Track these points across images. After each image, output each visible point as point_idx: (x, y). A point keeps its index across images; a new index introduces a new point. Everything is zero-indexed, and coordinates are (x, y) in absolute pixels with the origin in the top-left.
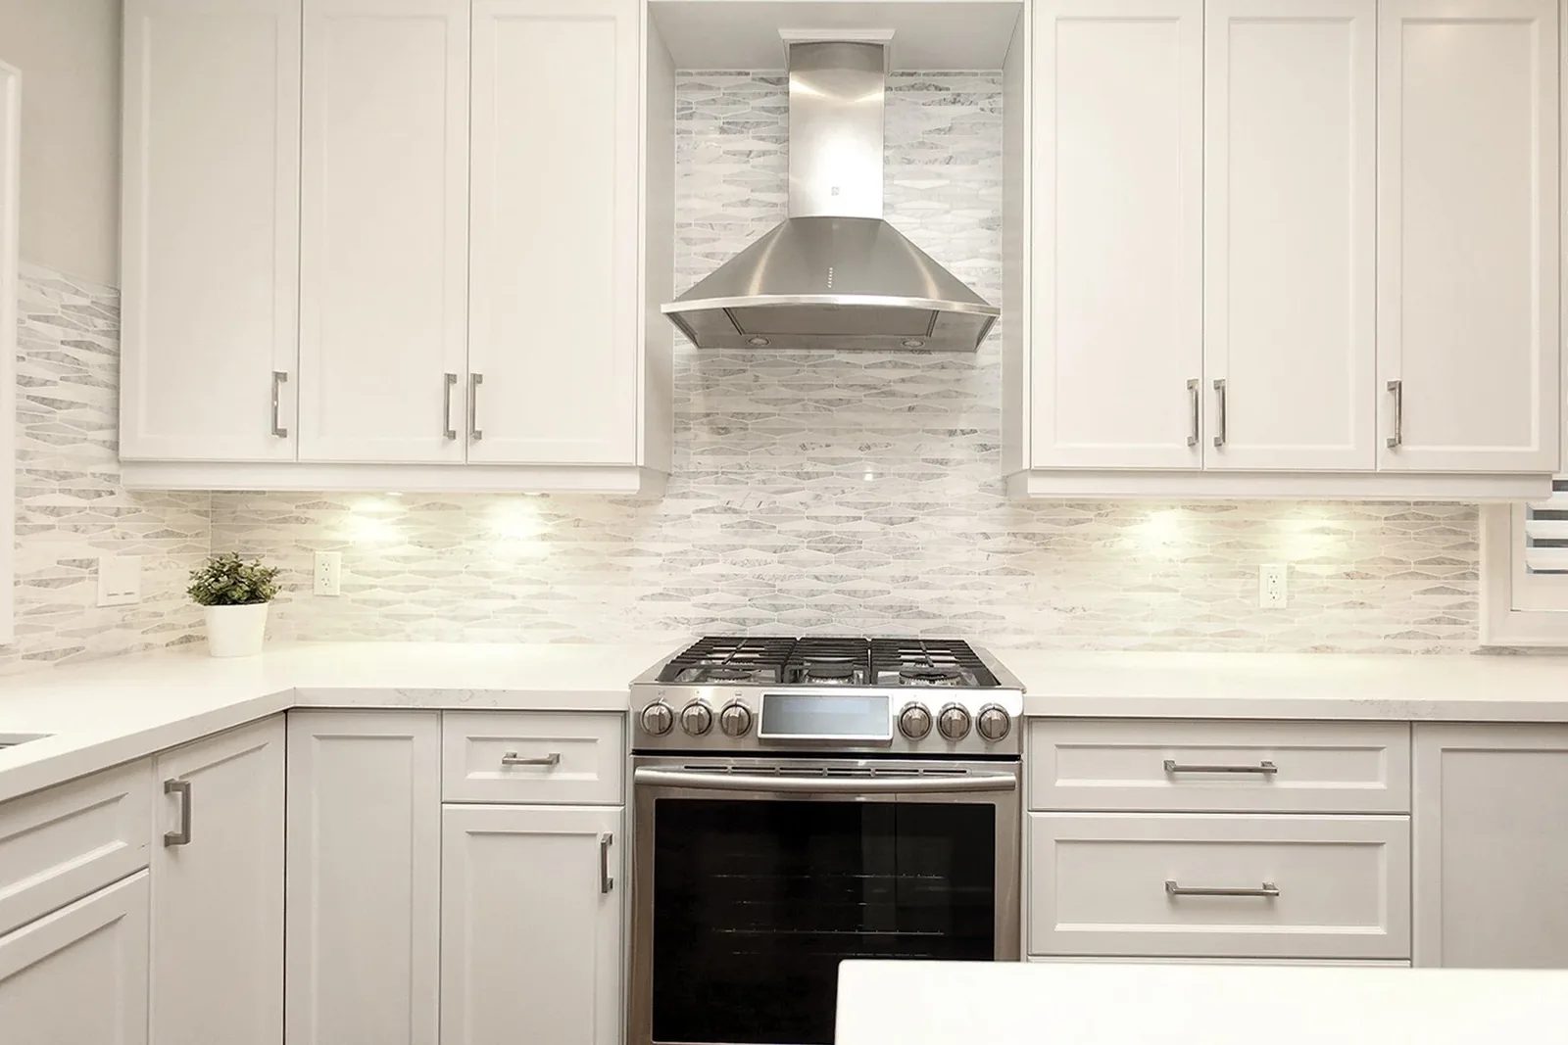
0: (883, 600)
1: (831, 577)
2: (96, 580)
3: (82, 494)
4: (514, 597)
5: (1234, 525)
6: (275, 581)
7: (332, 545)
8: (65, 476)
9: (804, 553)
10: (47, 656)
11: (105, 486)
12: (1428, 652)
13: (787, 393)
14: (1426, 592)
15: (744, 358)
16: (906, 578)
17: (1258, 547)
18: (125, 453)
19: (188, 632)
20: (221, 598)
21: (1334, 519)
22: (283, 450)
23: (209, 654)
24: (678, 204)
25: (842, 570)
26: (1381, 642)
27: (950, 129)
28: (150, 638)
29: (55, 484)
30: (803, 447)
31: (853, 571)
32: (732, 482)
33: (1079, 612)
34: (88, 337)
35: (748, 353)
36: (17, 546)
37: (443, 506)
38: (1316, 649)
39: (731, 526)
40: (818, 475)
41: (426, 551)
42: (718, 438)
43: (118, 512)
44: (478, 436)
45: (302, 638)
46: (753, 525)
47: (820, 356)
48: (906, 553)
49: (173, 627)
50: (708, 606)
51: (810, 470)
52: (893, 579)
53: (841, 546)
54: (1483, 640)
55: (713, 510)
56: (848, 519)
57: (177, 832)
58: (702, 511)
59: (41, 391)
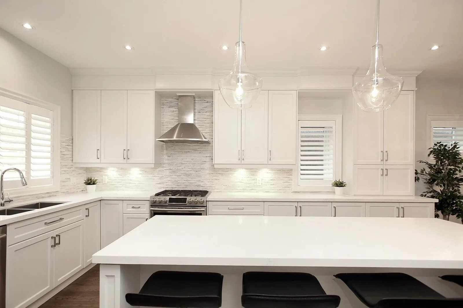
0: (195, 184)
1: (187, 181)
2: (70, 181)
3: (68, 168)
4: (135, 184)
5: (253, 172)
6: (97, 181)
7: (105, 175)
8: (66, 166)
9: (183, 176)
10: (64, 193)
11: (71, 167)
12: (284, 192)
13: (180, 150)
14: (284, 182)
15: (173, 145)
16: (199, 181)
17: (257, 175)
18: (74, 162)
19: (82, 189)
20: (89, 184)
21: (269, 170)
22: (98, 161)
23: (87, 193)
24: (162, 119)
25: (189, 179)
26: (276, 191)
27: (206, 107)
28: (77, 190)
29: (64, 167)
30: (182, 159)
31: (191, 179)
32: (171, 165)
33: (228, 186)
34: (69, 144)
35: (174, 144)
36: (60, 176)
37: (123, 169)
38: (266, 192)
39: (171, 172)
40: (185, 164)
41: (121, 176)
42: (168, 158)
43: (73, 171)
44: (129, 159)
45: (101, 190)
46: (174, 172)
47: (185, 144)
48: (200, 176)
49: (80, 189)
50: (167, 185)
51: (183, 163)
52: (197, 181)
53: (189, 175)
54: (293, 190)
55: (168, 169)
56: (190, 171)
57: (87, 215)
58: (166, 170)
59: (63, 153)
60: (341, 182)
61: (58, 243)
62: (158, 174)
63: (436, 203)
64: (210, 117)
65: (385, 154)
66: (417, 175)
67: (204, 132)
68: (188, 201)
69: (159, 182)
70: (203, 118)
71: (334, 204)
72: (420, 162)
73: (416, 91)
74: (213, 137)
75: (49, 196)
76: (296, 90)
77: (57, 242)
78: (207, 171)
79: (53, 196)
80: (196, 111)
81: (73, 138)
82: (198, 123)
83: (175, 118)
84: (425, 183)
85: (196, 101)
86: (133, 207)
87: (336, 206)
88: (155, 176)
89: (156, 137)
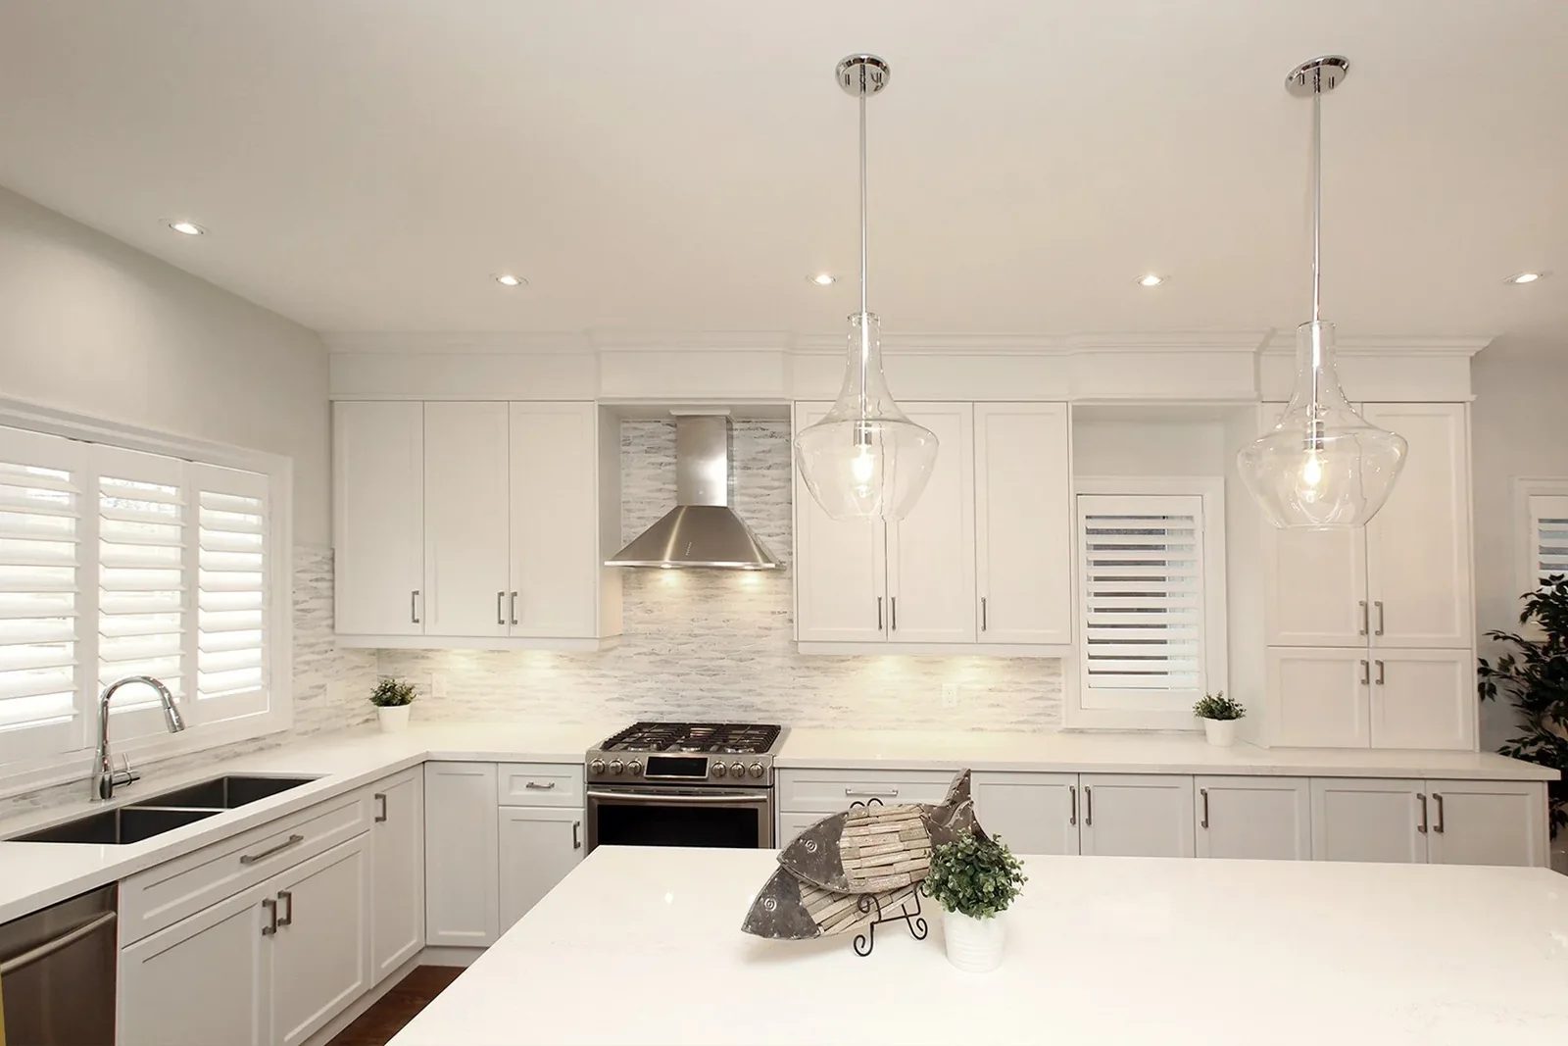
0: (737, 702)
1: (709, 690)
2: (325, 695)
3: (319, 653)
4: (539, 699)
5: (927, 663)
6: (413, 691)
7: (440, 671)
8: (311, 645)
9: (694, 676)
10: (307, 733)
11: (329, 648)
12: (1034, 731)
14: (1033, 699)
16: (750, 690)
17: (942, 675)
18: (337, 630)
19: (368, 717)
20: (388, 703)
21: (983, 659)
22: (417, 628)
23: (380, 731)
24: (624, 491)
25: (715, 686)
26: (1009, 726)
27: (770, 451)
28: (350, 721)
29: (306, 650)
30: (691, 620)
31: (721, 687)
32: (654, 639)
33: (844, 709)
34: (321, 575)
36: (294, 681)
38: (973, 730)
39: (655, 662)
40: (701, 635)
41: (490, 675)
42: (647, 614)
43: (334, 660)
44: (515, 622)
45: (427, 720)
46: (666, 662)
47: (702, 572)
48: (749, 677)
49: (360, 715)
50: (643, 705)
51: (696, 632)
52: (744, 691)
53: (714, 673)
54: (1064, 725)
55: (645, 654)
56: (718, 659)
57: (381, 815)
58: (639, 654)
59: (302, 606)
60: (1226, 700)
61: (285, 917)
62: (613, 669)
63: (1552, 784)
64: (782, 484)
65: (1374, 613)
66: (1486, 678)
67: (761, 531)
68: (711, 769)
69: (616, 696)
70: (760, 487)
71: (1203, 784)
72: (1496, 638)
73: (1472, 403)
74: (791, 547)
75: (255, 748)
76: (1067, 402)
77: (281, 914)
78: (776, 661)
79: (270, 747)
80: (735, 464)
81: (333, 554)
82: (742, 503)
83: (667, 486)
84: (1514, 705)
85: (735, 433)
86: (531, 786)
87: (1210, 789)
88: (603, 676)
89: (605, 553)
